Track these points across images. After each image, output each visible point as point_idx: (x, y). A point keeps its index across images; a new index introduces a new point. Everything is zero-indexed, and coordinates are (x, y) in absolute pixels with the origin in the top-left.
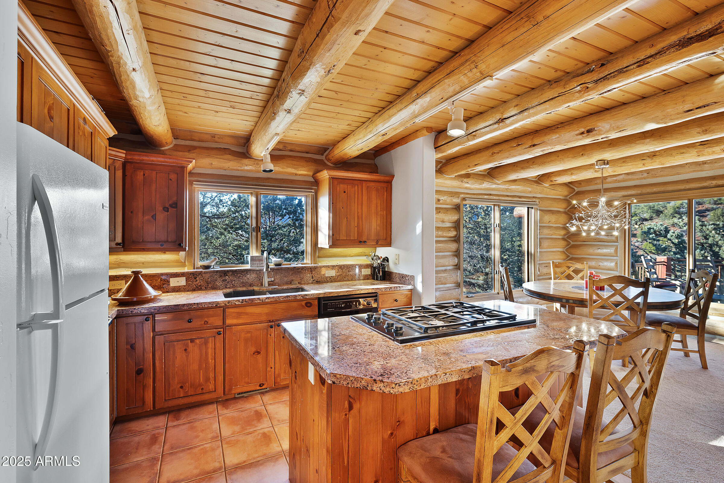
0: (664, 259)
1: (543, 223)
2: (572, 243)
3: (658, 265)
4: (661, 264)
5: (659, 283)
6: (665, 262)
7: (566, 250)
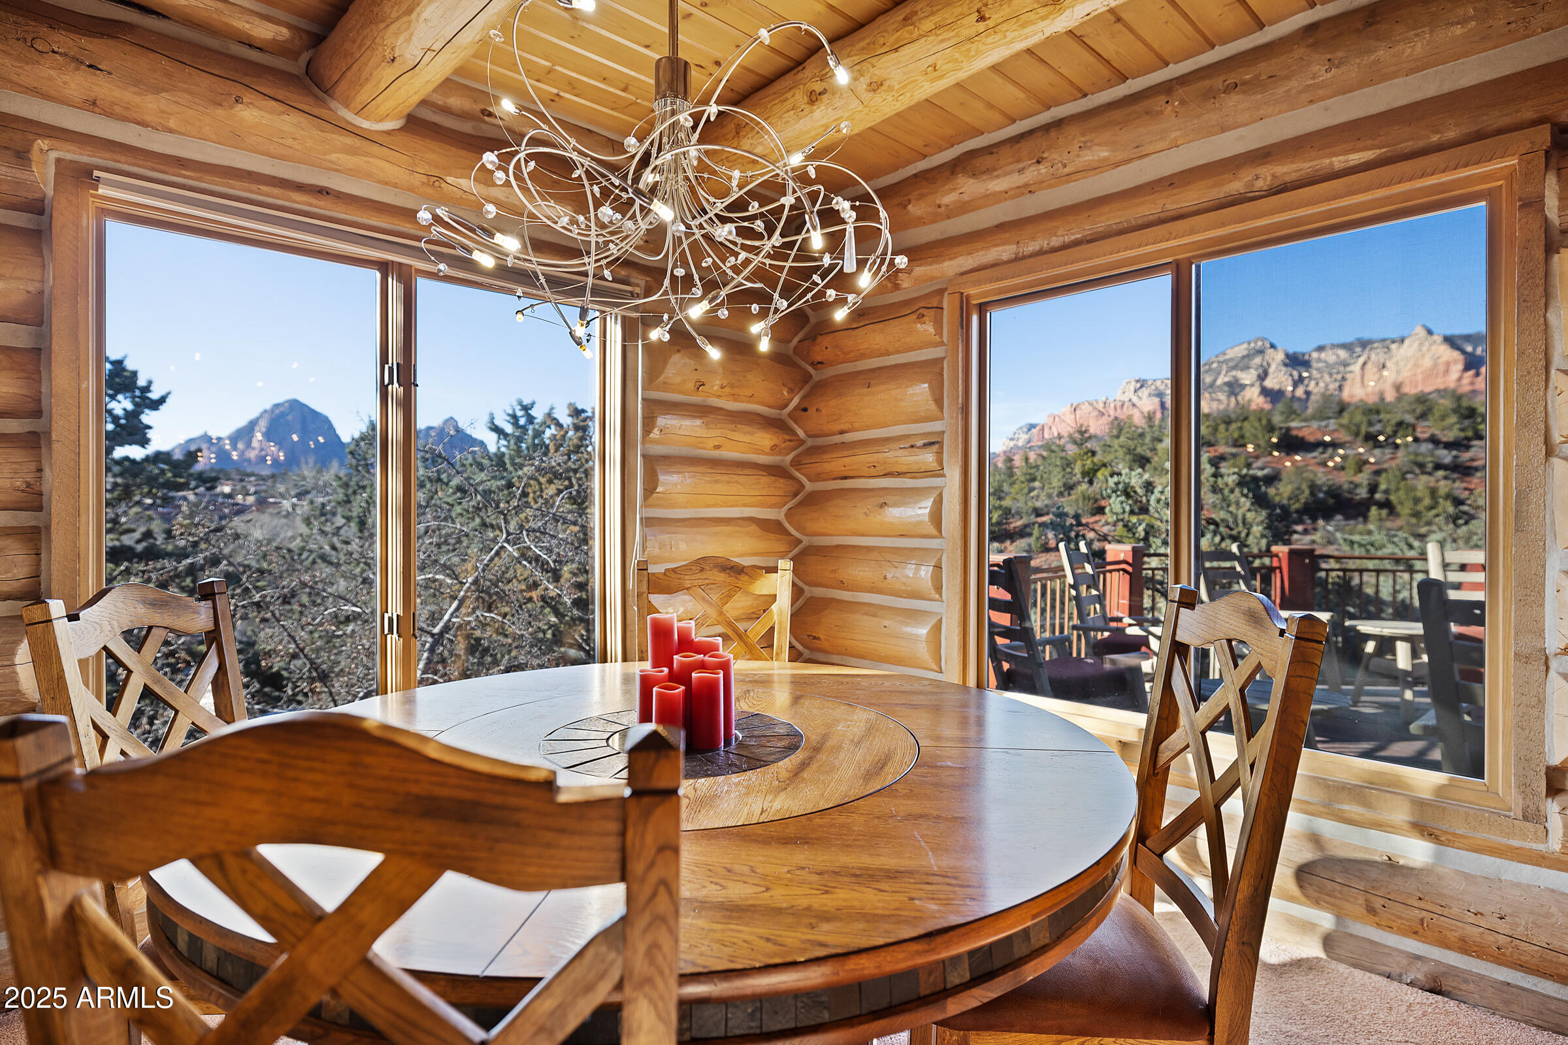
0: (1125, 552)
1: (666, 386)
2: (809, 486)
3: (1111, 571)
4: (1118, 570)
5: (1106, 634)
6: (1127, 563)
7: (788, 515)
